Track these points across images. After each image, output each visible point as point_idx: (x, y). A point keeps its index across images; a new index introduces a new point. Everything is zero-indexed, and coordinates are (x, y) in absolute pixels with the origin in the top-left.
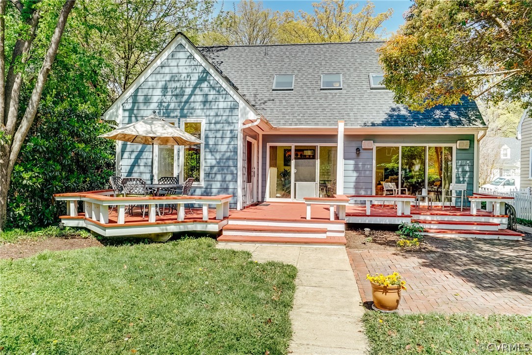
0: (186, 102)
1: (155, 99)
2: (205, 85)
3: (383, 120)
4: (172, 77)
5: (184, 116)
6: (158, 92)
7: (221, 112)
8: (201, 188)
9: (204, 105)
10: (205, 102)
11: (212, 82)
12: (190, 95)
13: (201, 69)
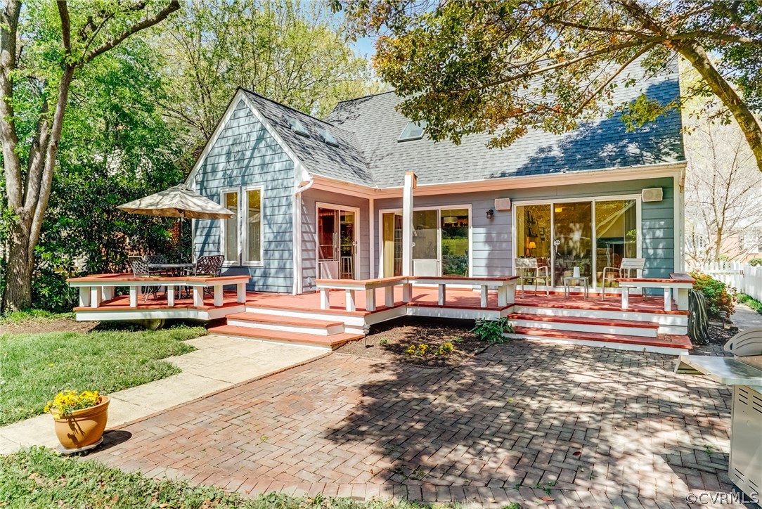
0: (247, 167)
1: (221, 167)
2: (262, 144)
3: (520, 166)
4: (234, 140)
5: (245, 184)
6: (223, 159)
7: (277, 176)
8: (260, 267)
9: (262, 169)
10: (263, 165)
11: (268, 140)
12: (251, 158)
13: (259, 126)
